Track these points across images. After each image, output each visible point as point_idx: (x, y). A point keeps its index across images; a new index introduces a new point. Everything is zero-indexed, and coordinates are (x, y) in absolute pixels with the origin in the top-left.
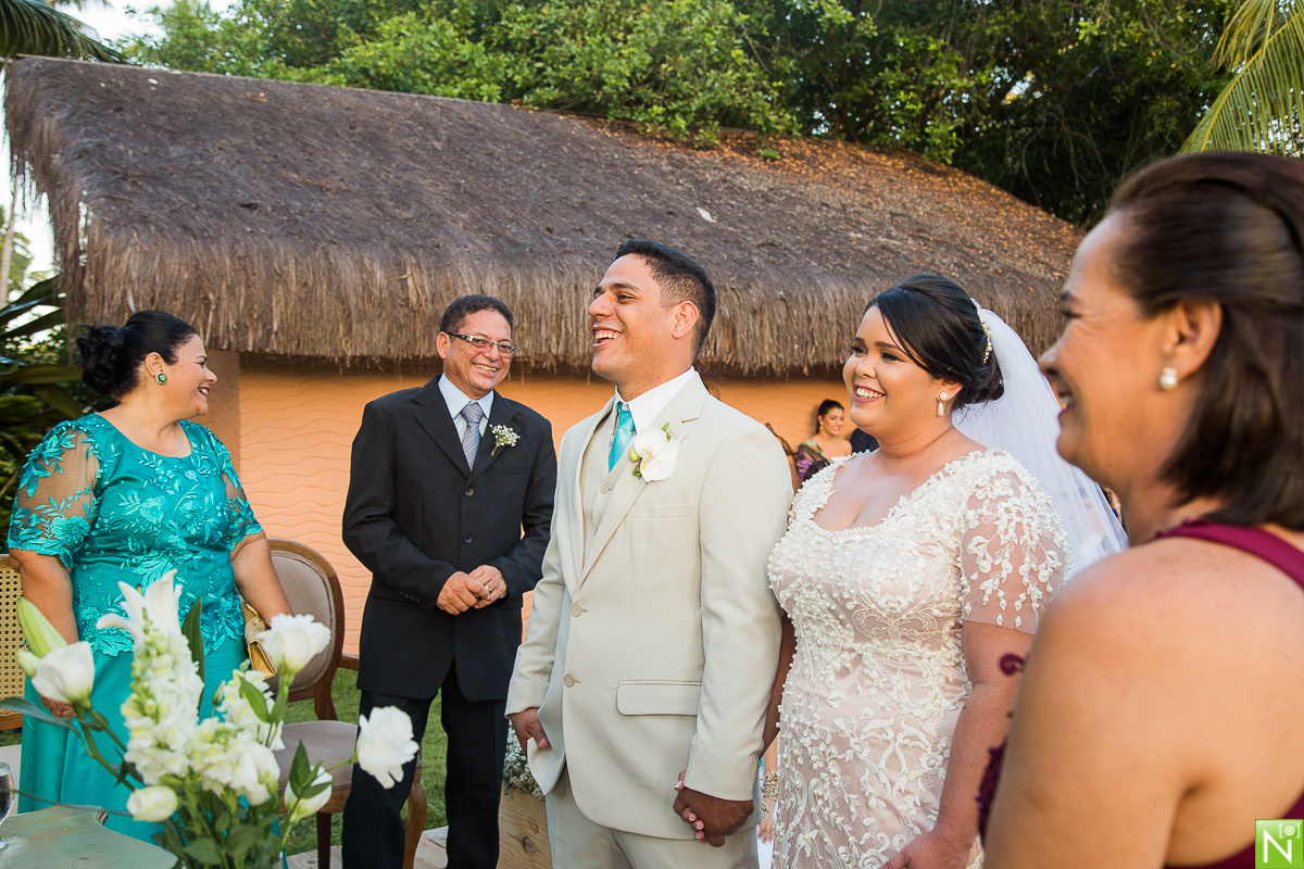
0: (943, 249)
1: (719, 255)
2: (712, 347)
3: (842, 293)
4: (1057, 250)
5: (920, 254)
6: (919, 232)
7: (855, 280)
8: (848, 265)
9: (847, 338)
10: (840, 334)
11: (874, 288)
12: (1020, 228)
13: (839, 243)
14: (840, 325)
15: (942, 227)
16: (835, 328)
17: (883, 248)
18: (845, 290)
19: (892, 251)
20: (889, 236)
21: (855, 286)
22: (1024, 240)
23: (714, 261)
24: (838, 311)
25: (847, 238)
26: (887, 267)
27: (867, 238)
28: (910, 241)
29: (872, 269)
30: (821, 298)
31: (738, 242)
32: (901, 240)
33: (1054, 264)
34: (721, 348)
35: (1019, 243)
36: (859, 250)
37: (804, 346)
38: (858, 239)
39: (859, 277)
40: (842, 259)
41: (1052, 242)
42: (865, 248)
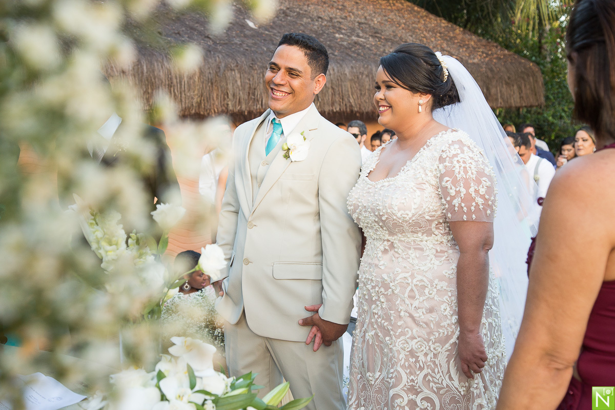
0: (390, 43)
1: (261, 48)
2: (260, 103)
3: (334, 70)
4: (454, 43)
5: (377, 47)
6: (375, 33)
7: (341, 62)
8: (336, 53)
9: (337, 96)
10: (334, 94)
11: (352, 67)
13: (330, 41)
14: (333, 88)
15: (388, 31)
17: (356, 43)
18: (335, 68)
19: (361, 45)
20: (358, 36)
21: (341, 66)
22: (435, 38)
23: (259, 52)
24: (332, 80)
25: (334, 37)
26: (358, 54)
27: (346, 37)
28: (371, 39)
29: (350, 56)
31: (272, 41)
32: (366, 38)
34: (265, 104)
35: (433, 39)
36: (342, 45)
38: (341, 38)
39: (343, 60)
40: (332, 50)
41: (451, 38)
42: (345, 43)
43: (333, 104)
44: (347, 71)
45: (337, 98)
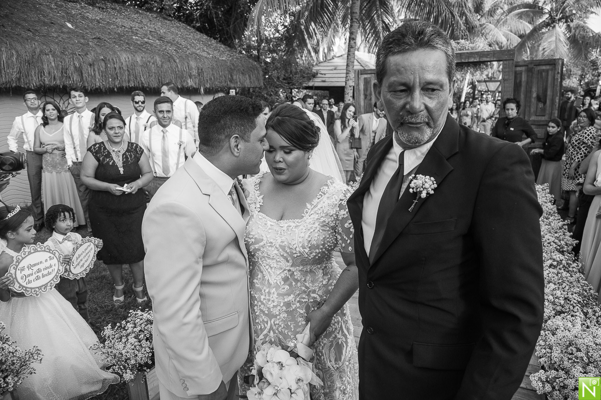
0: (170, 45)
1: (74, 41)
2: (72, 79)
3: (129, 58)
4: (211, 48)
5: (161, 46)
6: (161, 38)
7: (134, 54)
8: (131, 48)
9: (132, 76)
10: (129, 75)
11: (142, 57)
12: (198, 40)
13: (128, 40)
14: (129, 71)
15: (170, 37)
16: (126, 73)
17: (146, 43)
18: (130, 57)
19: (150, 44)
20: (149, 39)
21: (134, 56)
22: (199, 44)
23: (71, 43)
24: (127, 65)
25: (132, 38)
26: (147, 49)
27: (140, 39)
28: (157, 41)
29: (141, 50)
30: (120, 60)
31: (83, 36)
32: (154, 40)
33: (210, 52)
34: (76, 80)
35: (198, 45)
36: (136, 43)
37: (114, 80)
38: (136, 39)
39: (136, 52)
40: (129, 45)
41: (209, 45)
42: (139, 42)
43: (129, 82)
44: (138, 59)
45: (132, 78)
